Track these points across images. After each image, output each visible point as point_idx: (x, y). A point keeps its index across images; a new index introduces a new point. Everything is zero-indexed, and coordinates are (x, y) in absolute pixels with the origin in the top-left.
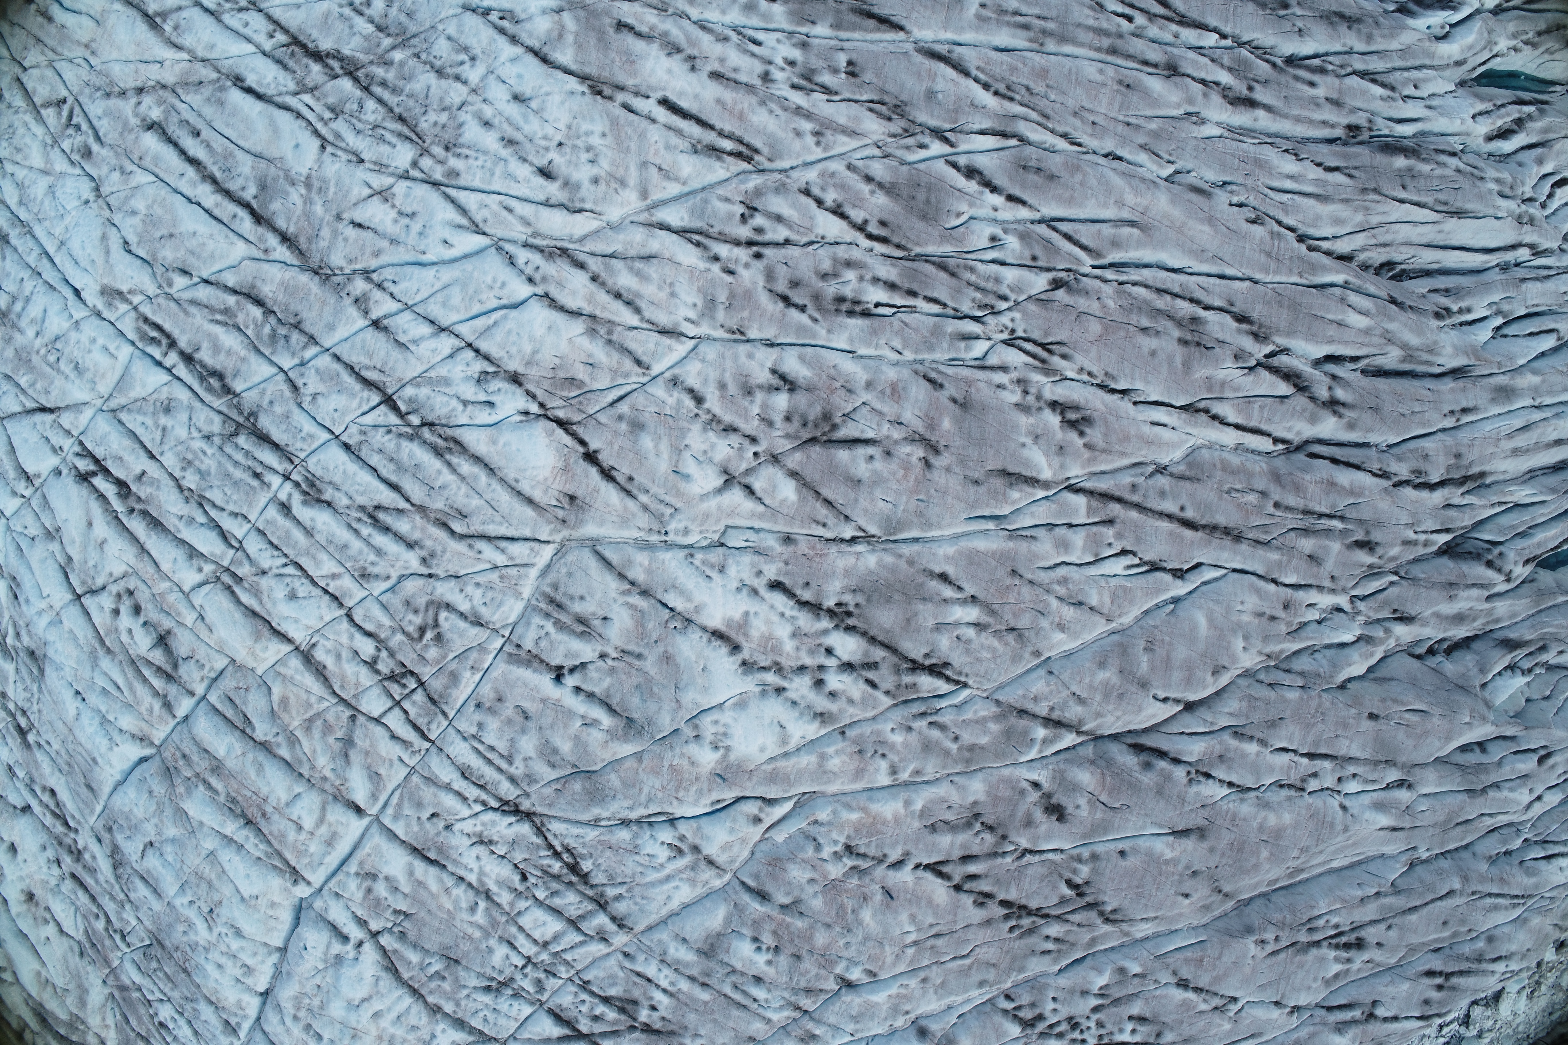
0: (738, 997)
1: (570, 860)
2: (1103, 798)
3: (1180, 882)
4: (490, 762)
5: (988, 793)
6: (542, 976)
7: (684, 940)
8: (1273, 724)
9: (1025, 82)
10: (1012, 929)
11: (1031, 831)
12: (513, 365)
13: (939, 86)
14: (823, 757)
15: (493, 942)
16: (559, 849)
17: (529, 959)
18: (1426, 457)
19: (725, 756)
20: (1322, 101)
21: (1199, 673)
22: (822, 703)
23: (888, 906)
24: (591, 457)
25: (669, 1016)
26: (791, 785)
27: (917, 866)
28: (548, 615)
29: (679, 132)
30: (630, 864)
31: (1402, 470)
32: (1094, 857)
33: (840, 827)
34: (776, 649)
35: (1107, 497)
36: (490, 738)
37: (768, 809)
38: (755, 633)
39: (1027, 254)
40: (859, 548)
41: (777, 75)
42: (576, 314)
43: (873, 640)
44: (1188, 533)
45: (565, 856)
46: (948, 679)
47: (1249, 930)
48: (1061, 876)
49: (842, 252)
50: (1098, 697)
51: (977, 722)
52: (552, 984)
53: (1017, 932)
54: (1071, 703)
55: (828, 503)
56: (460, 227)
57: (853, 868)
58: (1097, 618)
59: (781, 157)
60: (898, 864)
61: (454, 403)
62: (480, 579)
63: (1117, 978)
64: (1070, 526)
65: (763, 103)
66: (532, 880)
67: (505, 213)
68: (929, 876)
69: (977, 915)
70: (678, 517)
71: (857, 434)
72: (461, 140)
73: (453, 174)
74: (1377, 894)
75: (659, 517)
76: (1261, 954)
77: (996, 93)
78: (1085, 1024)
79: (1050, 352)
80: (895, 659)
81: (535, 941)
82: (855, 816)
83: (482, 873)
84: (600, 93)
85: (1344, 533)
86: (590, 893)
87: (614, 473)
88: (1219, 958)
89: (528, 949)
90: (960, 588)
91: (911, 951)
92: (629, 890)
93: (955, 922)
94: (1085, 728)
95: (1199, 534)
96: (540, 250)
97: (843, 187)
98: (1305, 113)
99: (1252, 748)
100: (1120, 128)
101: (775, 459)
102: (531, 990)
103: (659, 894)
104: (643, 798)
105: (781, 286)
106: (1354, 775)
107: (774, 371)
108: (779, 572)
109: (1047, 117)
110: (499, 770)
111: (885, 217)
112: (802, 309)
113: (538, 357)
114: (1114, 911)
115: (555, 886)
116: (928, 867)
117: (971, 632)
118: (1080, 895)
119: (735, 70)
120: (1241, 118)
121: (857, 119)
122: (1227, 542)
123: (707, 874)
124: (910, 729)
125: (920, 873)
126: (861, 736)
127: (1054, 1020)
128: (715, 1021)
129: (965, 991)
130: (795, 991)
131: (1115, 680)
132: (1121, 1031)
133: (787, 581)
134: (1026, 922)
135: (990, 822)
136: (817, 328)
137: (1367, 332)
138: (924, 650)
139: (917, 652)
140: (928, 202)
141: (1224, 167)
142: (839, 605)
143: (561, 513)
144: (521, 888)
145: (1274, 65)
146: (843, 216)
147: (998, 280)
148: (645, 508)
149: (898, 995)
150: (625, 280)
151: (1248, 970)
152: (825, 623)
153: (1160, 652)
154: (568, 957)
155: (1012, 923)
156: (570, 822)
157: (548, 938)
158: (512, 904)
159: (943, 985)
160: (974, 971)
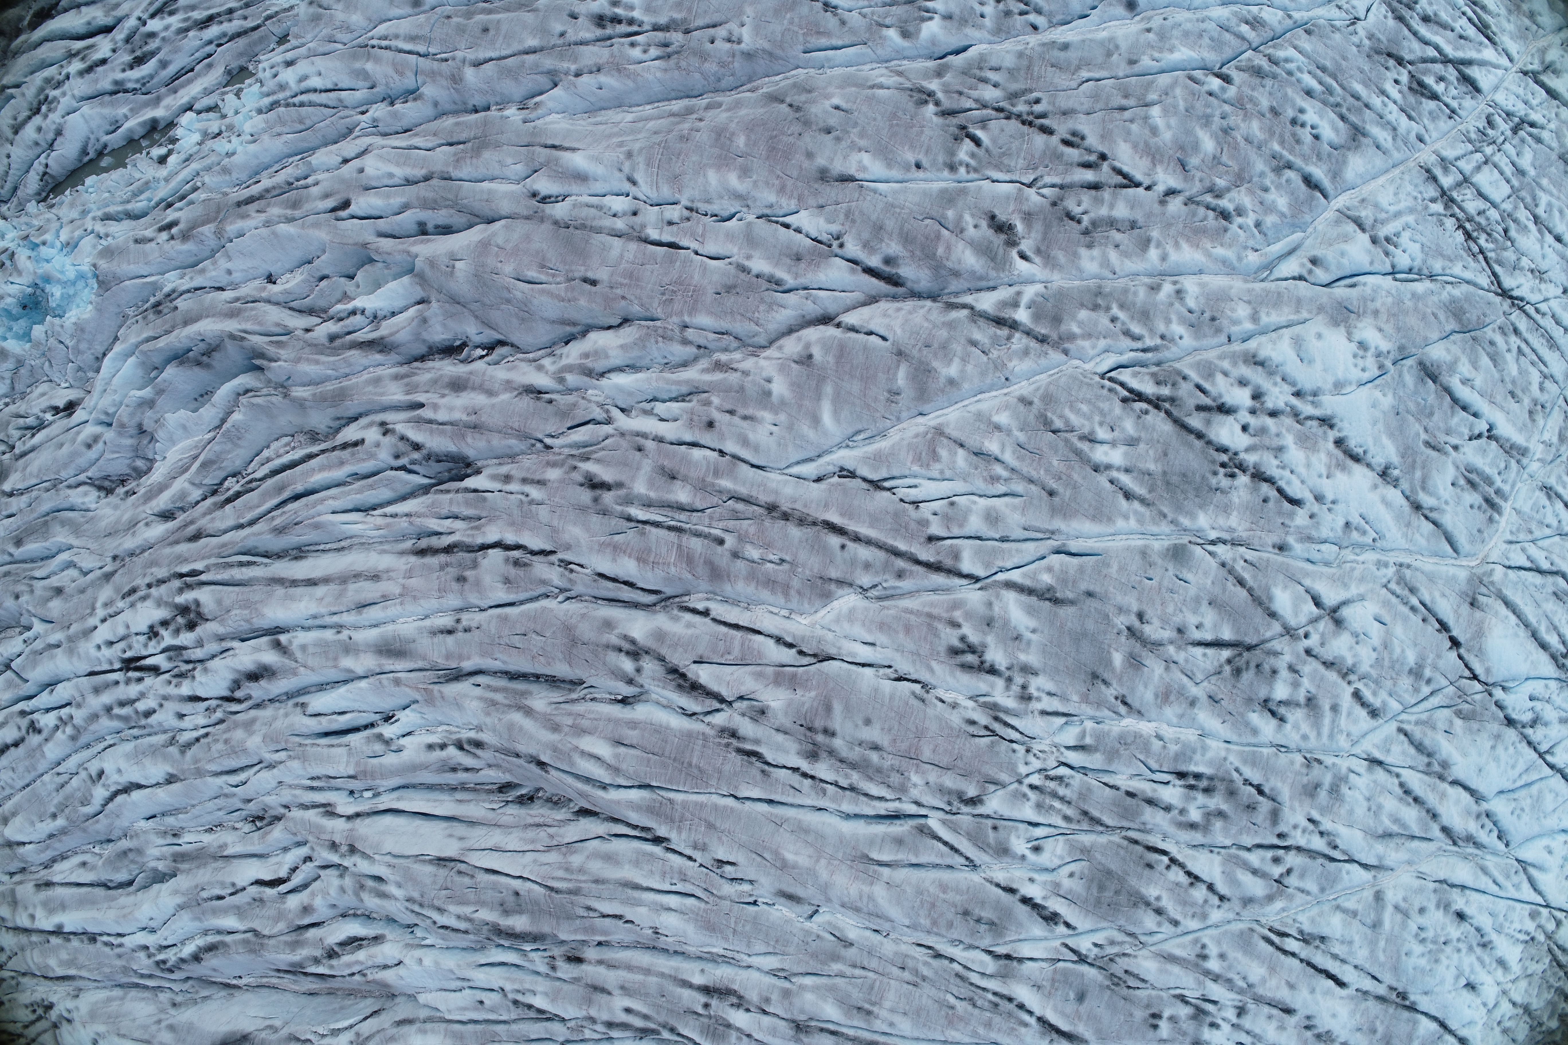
1: (1472, 245)
3: (847, 125)
4: (1534, 351)
5: (1076, 255)
6: (1490, 132)
7: (1378, 147)
8: (730, 289)
9: (976, 1012)
10: (1037, 101)
11: (1026, 208)
12: (1511, 734)
13: (1071, 1007)
14: (1255, 318)
15: (1532, 173)
16: (1480, 257)
17: (1500, 150)
18: (507, 581)
19: (1350, 332)
20: (616, 992)
21: (831, 359)
23: (1184, 152)
24: (1455, 643)
25: (1384, 71)
26: (1279, 293)
27: (1150, 188)
28: (1498, 492)
29: (1335, 957)
30: (1428, 235)
31: (542, 569)
32: (952, 168)
33: (1235, 243)
34: (1301, 436)
35: (935, 567)
37: (1302, 271)
38: (1323, 456)
39: (1002, 834)
40: (1213, 535)
41: (1231, 1014)
42: (1455, 783)
43: (1200, 436)
44: (836, 519)
45: (1476, 249)
46: (1122, 385)
47: (748, 56)
48: (988, 153)
49: (1197, 837)
50: (954, 346)
51: (1090, 336)
52: (1479, 121)
53: (1031, 98)
55: (1241, 582)
56: (1534, 866)
57: (1218, 196)
59: (1242, 933)
60: (1171, 192)
61: (1558, 700)
62: (1548, 532)
63: (912, 28)
64: (979, 538)
65: (1250, 986)
66: (1500, 229)
67: (1500, 879)
68: (1138, 176)
69: (1080, 124)
70: (1384, 580)
71: (1210, 651)
72: (1520, 947)
73: (1533, 915)
74: (579, 75)
75: (1401, 580)
76: (733, 26)
77: (1010, 1000)
79: (986, 728)
80: (1177, 413)
81: (1496, 167)
83: (1540, 242)
84: (1399, 995)
85: (628, 501)
86: (1457, 210)
87: (1437, 626)
88: (788, 31)
89: (1501, 160)
90: (1111, 482)
91: (1152, 96)
92: (1426, 208)
93: (1104, 121)
94: (965, 312)
95: (820, 515)
96: (1477, 845)
97: (1184, 903)
98: (639, 977)
99: (759, 265)
100: (874, 964)
101: (1289, 631)
102: (1498, 119)
103: (1405, 201)
105: (1265, 805)
106: (614, 217)
107: (1282, 720)
108: (1291, 515)
109: (958, 975)
110: (1526, 342)
111: (1147, 872)
112: (1247, 782)
113: (1491, 743)
114: (924, 103)
115: (1483, 222)
116: (1138, 185)
117: (1102, 434)
118: (963, 128)
119: (1270, 1017)
120: (720, 974)
121: (1161, 971)
123: (1363, 214)
124: (1163, 337)
125: (1147, 180)
126: (1213, 336)
128: (1345, 58)
129: (1083, 42)
130: (1273, 76)
131: (936, 364)
133: (1286, 507)
134: (1022, 107)
136: (1237, 763)
137: (582, 731)
138: (1149, 417)
139: (1155, 418)
140: (1101, 888)
141: (755, 921)
142: (1233, 476)
143: (1484, 590)
144: (1509, 221)
145: (672, 1030)
146: (1189, 874)
147: (1039, 806)
148: (1412, 590)
149: (1162, 51)
150: (1411, 815)
151: (749, 10)
152: (1249, 459)
153: (880, 389)
154: (1469, 147)
155: (1038, 108)
156: (1475, 285)
157: (1486, 169)
158: (1516, 208)
159: (1109, 54)
160: (1075, 63)
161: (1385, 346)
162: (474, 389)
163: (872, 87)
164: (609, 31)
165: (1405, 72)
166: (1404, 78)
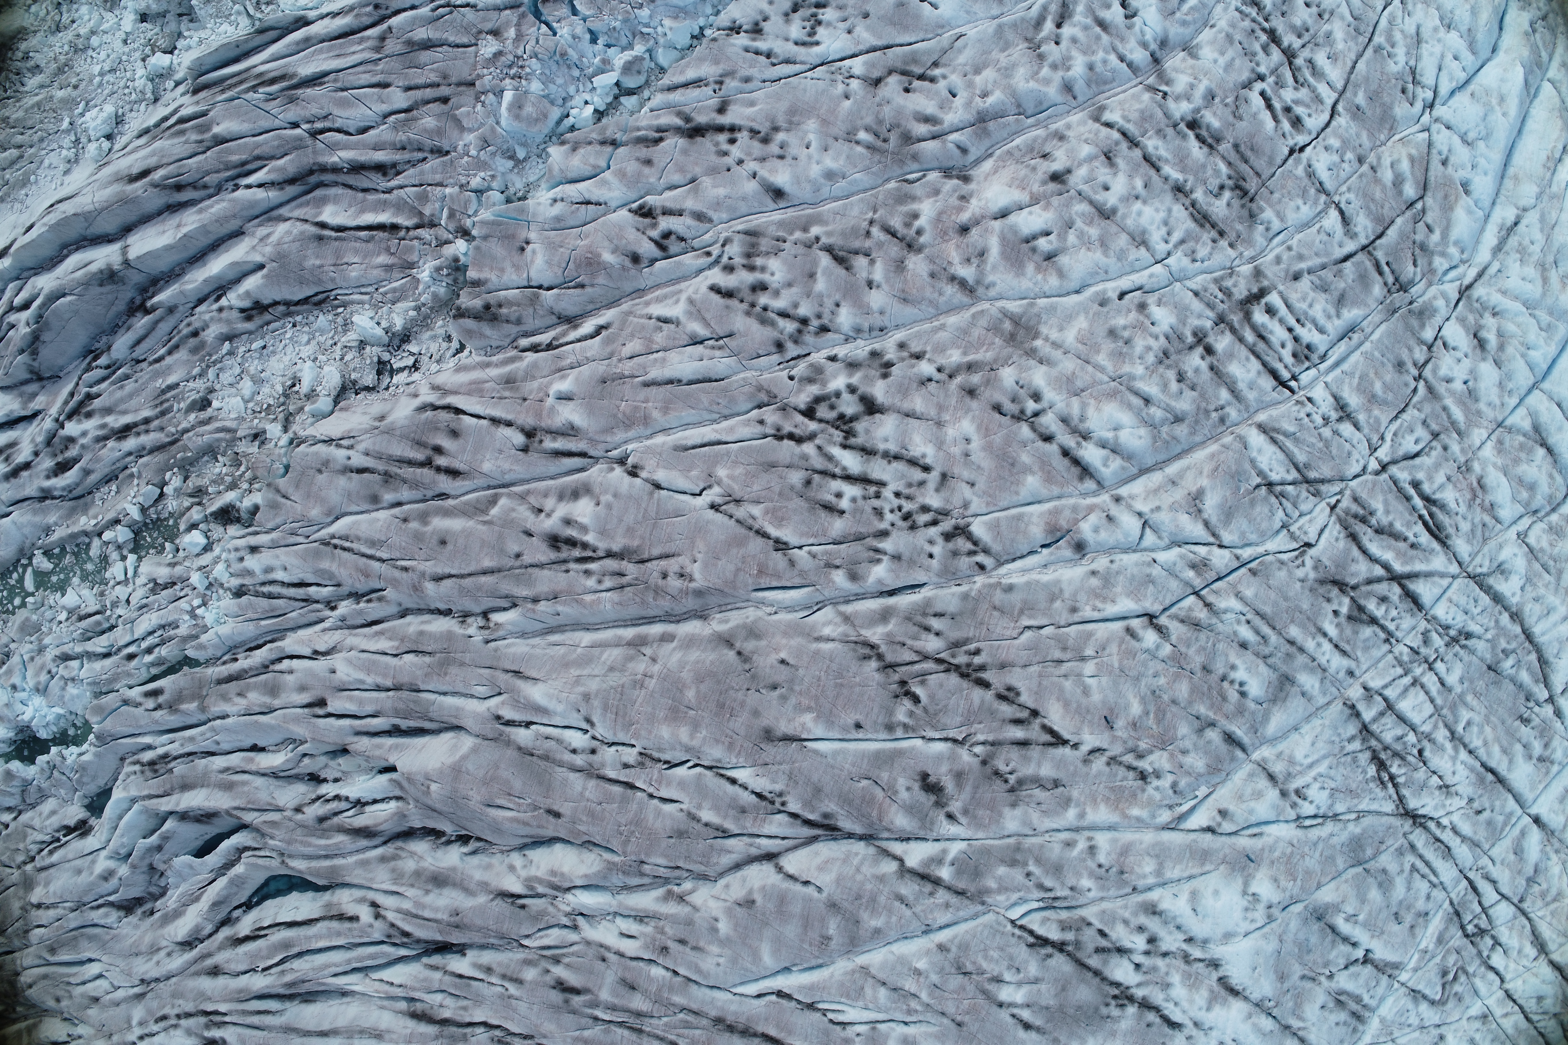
0: (1266, 630)
1: (1384, 774)
2: (879, 794)
3: (792, 681)
4: (1427, 864)
5: (1000, 815)
6: (1423, 651)
7: (1303, 694)
8: (681, 834)
10: (977, 652)
11: (956, 767)
14: (1159, 873)
15: (1458, 689)
16: (1390, 785)
17: (1431, 669)
19: (1246, 884)
21: (770, 906)
22: (1153, 925)
23: (1111, 710)
25: (1325, 604)
26: (1189, 846)
27: (1075, 746)
28: (1365, 1007)
30: (1339, 778)
32: (890, 727)
33: (1150, 802)
34: (1187, 976)
36: (1423, 886)
37: (1213, 824)
38: (1205, 993)
43: (1097, 974)
44: (774, 1032)
45: (1386, 778)
46: (1031, 932)
47: (699, 593)
48: (925, 710)
50: (882, 899)
51: (1007, 889)
52: (1414, 640)
53: (972, 647)
54: (911, 898)
57: (1140, 756)
58: (881, 976)
60: (1096, 751)
63: (861, 569)
66: (1415, 752)
68: (1066, 736)
69: (1016, 678)
74: (536, 601)
78: (896, 517)
80: (1079, 955)
81: (1423, 686)
82: (1135, 812)
83: (1454, 759)
86: (1374, 743)
88: (738, 570)
89: (1430, 680)
90: (1014, 1018)
91: (1089, 652)
92: (1343, 749)
93: (1040, 675)
94: (894, 866)
95: (760, 1029)
99: (707, 815)
102: (1434, 636)
103: (1322, 748)
104: (1320, 846)
106: (574, 751)
108: (1170, 1037)
110: (1421, 857)
114: (866, 658)
115: (1398, 747)
116: (1065, 742)
118: (903, 683)
122: (730, 1019)
123: (1278, 768)
124: (1072, 889)
125: (1074, 739)
126: (1119, 888)
127: (933, 531)
128: (1286, 599)
129: (1028, 584)
130: (1210, 628)
131: (864, 915)
132: (854, 500)
133: (1167, 1030)
134: (961, 659)
135: (998, 782)
138: (1052, 963)
139: (1059, 962)
142: (1122, 1007)
144: (1425, 743)
149: (1104, 599)
151: (701, 545)
152: (1139, 993)
153: (814, 935)
154: (1399, 671)
155: (977, 660)
156: (1378, 813)
157: (1412, 691)
158: (1435, 727)
159: (1053, 599)
160: (1019, 605)
161: (1275, 898)
162: (454, 885)
163: (819, 639)
164: (564, 555)
165: (1346, 601)
166: (1344, 610)
